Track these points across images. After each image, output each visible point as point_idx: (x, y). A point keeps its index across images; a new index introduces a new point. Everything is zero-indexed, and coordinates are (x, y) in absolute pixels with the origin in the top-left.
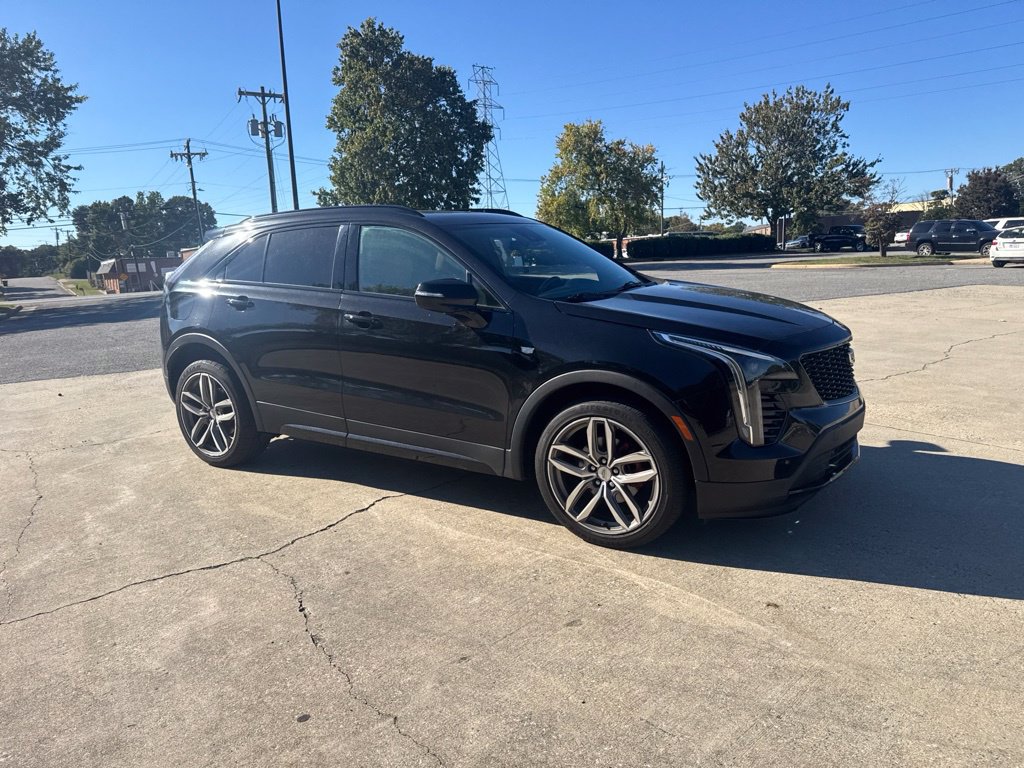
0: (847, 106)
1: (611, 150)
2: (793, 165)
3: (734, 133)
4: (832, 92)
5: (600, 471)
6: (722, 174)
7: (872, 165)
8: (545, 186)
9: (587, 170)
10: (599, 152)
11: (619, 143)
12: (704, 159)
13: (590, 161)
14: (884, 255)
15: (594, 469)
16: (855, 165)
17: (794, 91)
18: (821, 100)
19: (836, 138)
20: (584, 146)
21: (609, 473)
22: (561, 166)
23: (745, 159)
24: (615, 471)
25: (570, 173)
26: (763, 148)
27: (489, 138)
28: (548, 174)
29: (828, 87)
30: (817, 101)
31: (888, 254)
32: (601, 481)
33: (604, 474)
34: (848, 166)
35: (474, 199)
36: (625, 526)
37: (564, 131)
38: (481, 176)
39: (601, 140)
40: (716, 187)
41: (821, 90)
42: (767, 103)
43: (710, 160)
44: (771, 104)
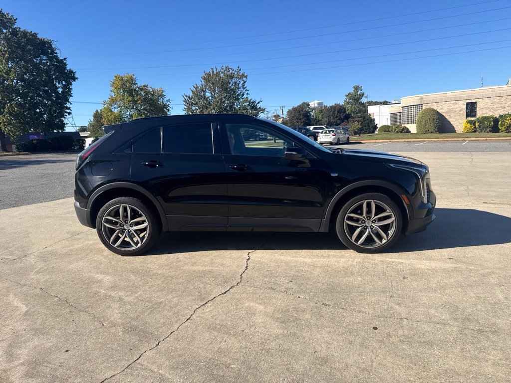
0: (246, 77)
1: (141, 89)
2: (226, 102)
3: (199, 84)
4: (240, 70)
5: (366, 223)
6: (195, 104)
7: (259, 103)
8: (106, 106)
9: (130, 99)
10: (135, 90)
11: (144, 86)
12: (187, 96)
13: (131, 94)
14: (275, 142)
15: (364, 222)
16: (253, 103)
17: (224, 68)
18: (236, 73)
19: (244, 91)
20: (127, 86)
21: (371, 222)
22: (114, 96)
23: (205, 98)
24: (374, 222)
25: (120, 100)
26: (213, 93)
27: (74, 79)
28: (108, 100)
29: (238, 67)
30: (234, 74)
31: (277, 141)
32: (367, 227)
33: (368, 223)
34: (250, 103)
35: (66, 112)
36: (380, 243)
37: (115, 79)
38: (71, 99)
39: (135, 84)
40: (193, 110)
41: (236, 69)
42: (213, 72)
43: (189, 98)
44: (215, 73)
